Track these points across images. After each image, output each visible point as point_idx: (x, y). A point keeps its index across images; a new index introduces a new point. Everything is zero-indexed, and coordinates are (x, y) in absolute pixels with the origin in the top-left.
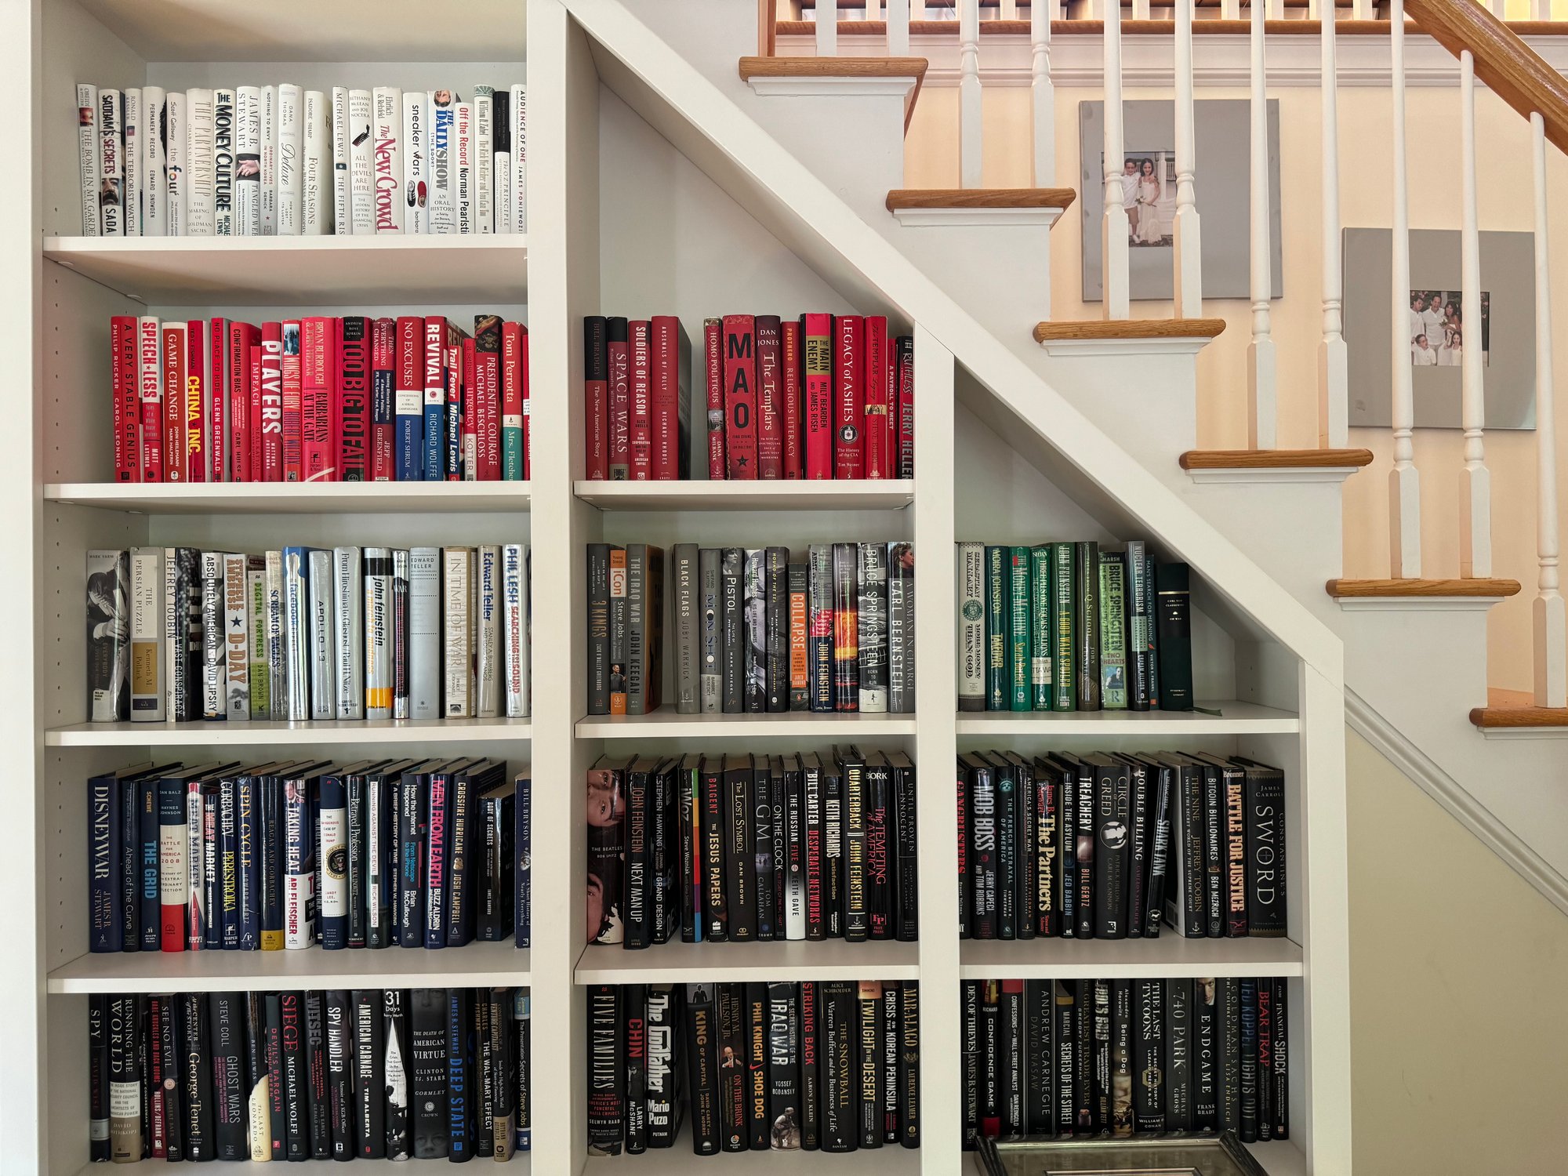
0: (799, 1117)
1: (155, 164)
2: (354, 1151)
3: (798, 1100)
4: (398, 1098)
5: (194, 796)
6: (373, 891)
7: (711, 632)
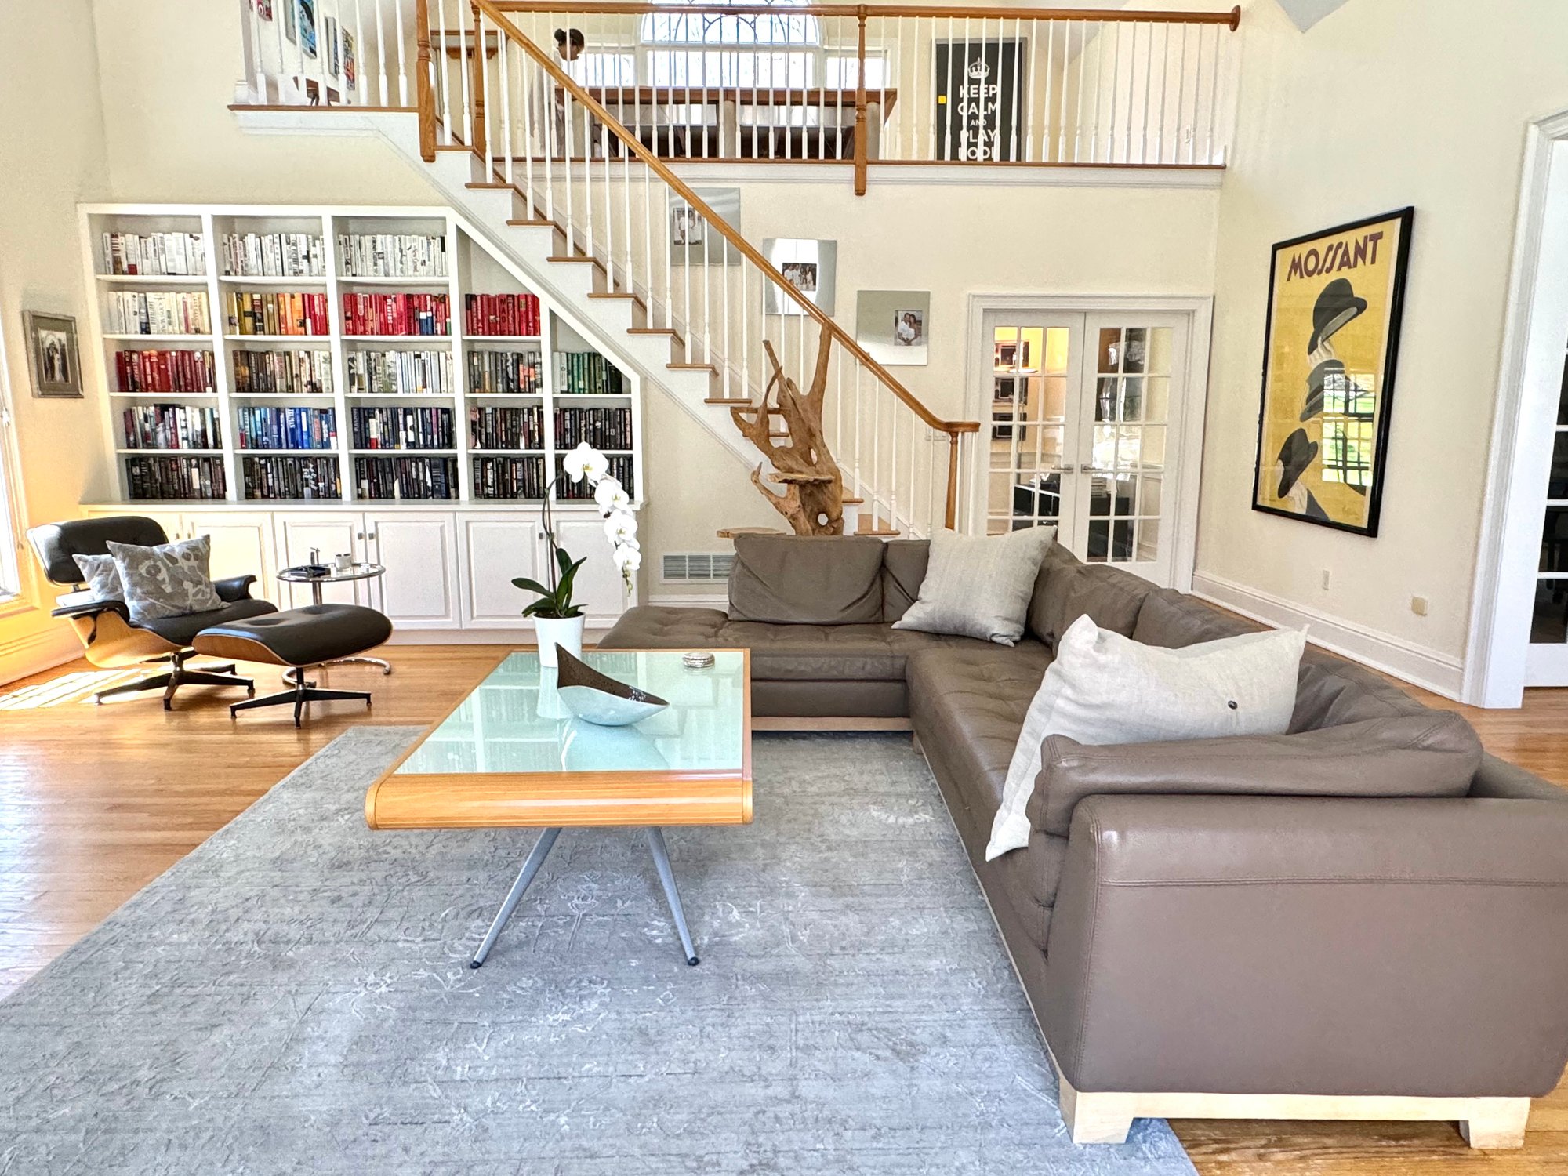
0: (524, 491)
1: (358, 255)
2: (419, 497)
3: (524, 487)
4: (429, 484)
5: (377, 412)
6: (421, 436)
7: (500, 373)
